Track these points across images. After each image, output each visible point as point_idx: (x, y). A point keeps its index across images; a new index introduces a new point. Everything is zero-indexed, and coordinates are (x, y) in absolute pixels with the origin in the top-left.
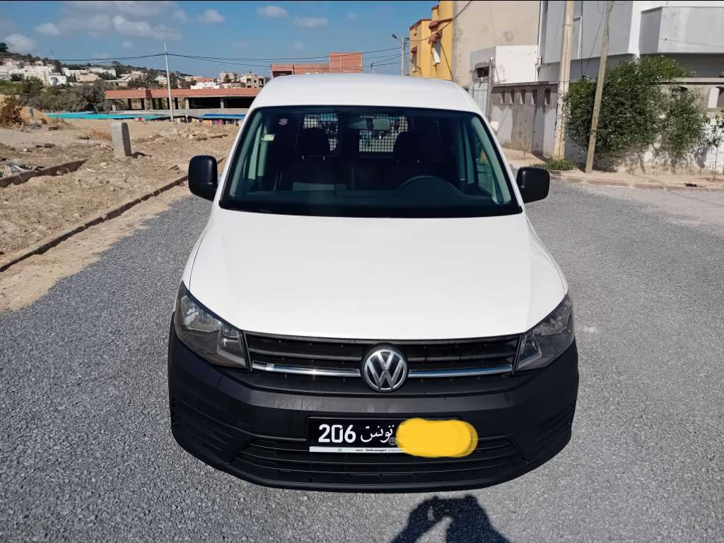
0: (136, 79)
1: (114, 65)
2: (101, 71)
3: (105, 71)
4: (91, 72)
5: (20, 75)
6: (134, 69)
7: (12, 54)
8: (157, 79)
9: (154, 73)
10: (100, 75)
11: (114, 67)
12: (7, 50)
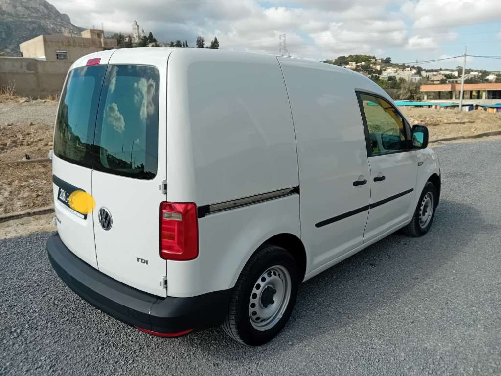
0: (471, 78)
1: (458, 68)
2: (448, 73)
3: (451, 73)
4: (440, 74)
5: (394, 77)
6: (472, 71)
7: (393, 64)
8: (488, 78)
9: (486, 73)
10: (445, 76)
11: (457, 70)
12: (391, 62)
